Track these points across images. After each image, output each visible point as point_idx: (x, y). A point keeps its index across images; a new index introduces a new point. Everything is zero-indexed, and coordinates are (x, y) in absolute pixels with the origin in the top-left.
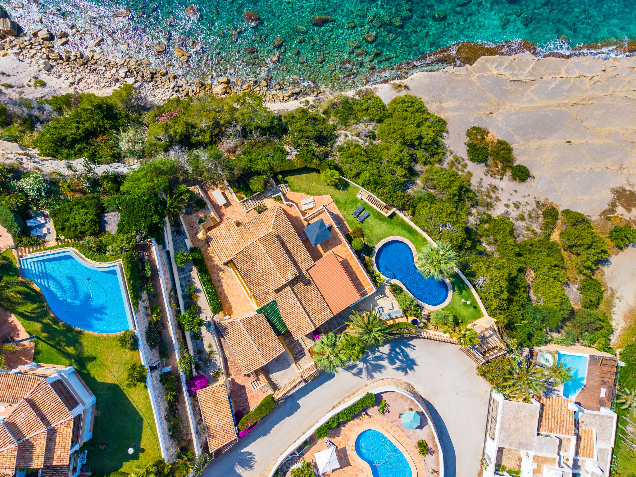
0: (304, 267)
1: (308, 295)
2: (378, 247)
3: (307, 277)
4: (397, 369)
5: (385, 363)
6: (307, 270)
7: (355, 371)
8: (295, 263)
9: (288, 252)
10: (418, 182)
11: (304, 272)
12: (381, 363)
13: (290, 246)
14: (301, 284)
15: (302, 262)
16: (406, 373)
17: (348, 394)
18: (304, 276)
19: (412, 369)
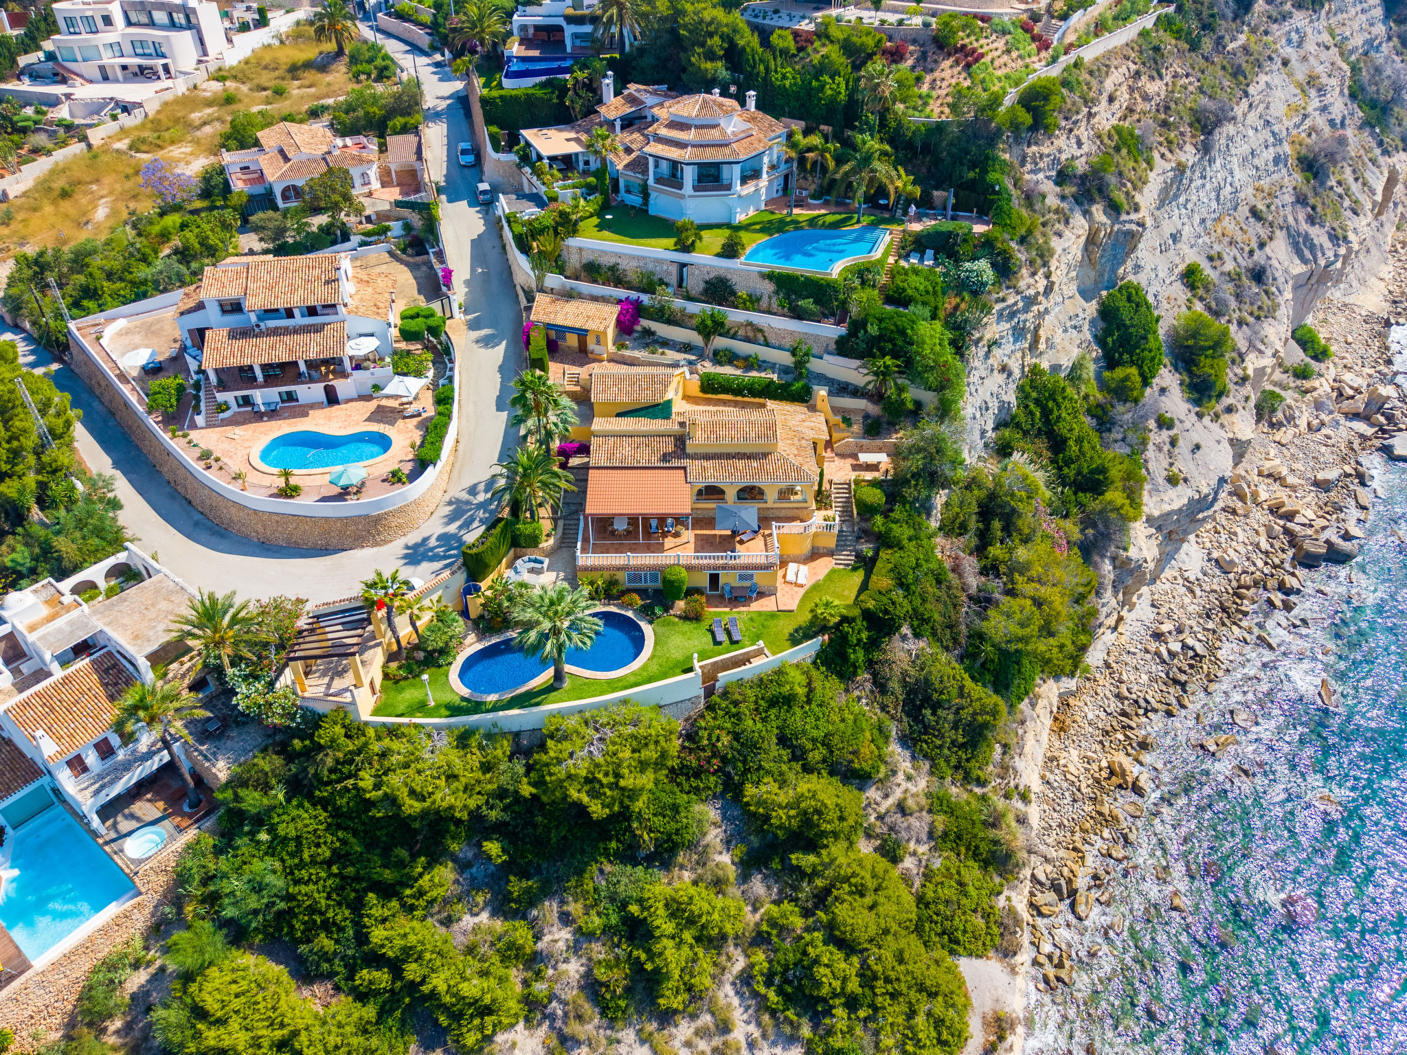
0: (694, 466)
1: (647, 451)
2: (647, 629)
3: (675, 463)
4: (426, 540)
5: (452, 528)
6: (684, 468)
7: (481, 487)
8: (707, 457)
9: (729, 456)
10: (725, 859)
11: (686, 462)
12: (458, 523)
13: (740, 464)
14: (670, 448)
15: (704, 468)
16: (407, 547)
17: (457, 465)
18: (679, 458)
19: (405, 557)
